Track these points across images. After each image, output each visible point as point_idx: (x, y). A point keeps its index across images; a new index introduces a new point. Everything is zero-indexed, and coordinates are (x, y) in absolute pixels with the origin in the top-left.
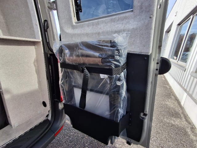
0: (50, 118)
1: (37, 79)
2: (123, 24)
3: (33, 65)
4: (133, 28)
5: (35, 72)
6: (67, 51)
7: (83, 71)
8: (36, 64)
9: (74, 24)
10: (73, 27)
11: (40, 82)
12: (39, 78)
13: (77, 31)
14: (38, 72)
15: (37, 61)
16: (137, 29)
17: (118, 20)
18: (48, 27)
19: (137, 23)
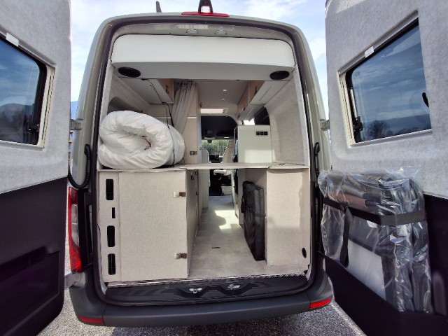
0: (308, 276)
1: (299, 214)
2: (416, 150)
3: (297, 195)
4: (432, 159)
5: (298, 205)
6: (331, 185)
7: (345, 211)
8: (301, 194)
9: (350, 147)
10: (348, 151)
11: (302, 219)
12: (302, 213)
13: (352, 157)
14: (302, 205)
15: (302, 190)
16: (438, 160)
17: (410, 144)
18: (319, 150)
19: (439, 151)
